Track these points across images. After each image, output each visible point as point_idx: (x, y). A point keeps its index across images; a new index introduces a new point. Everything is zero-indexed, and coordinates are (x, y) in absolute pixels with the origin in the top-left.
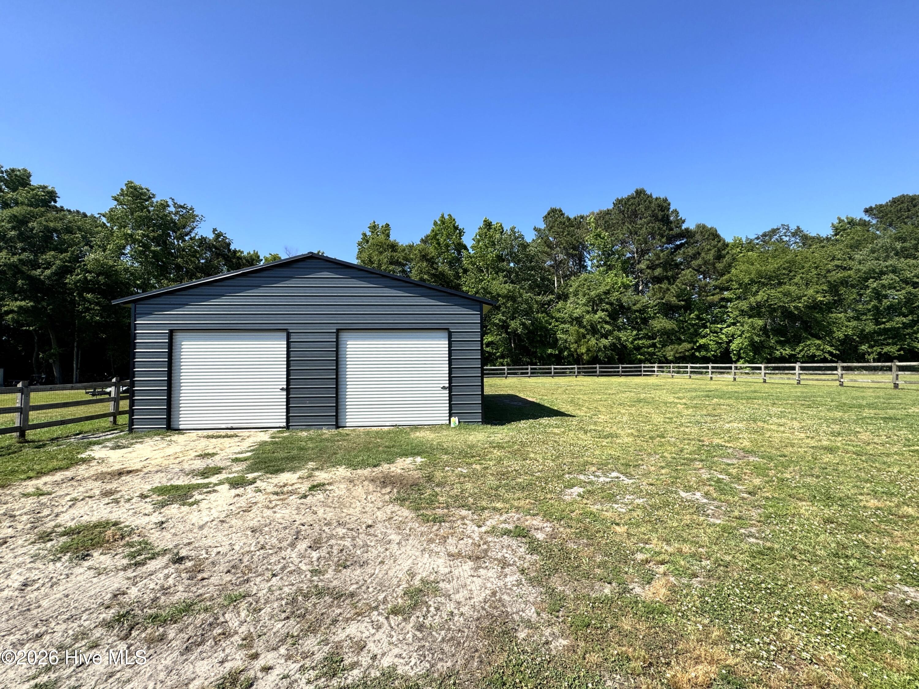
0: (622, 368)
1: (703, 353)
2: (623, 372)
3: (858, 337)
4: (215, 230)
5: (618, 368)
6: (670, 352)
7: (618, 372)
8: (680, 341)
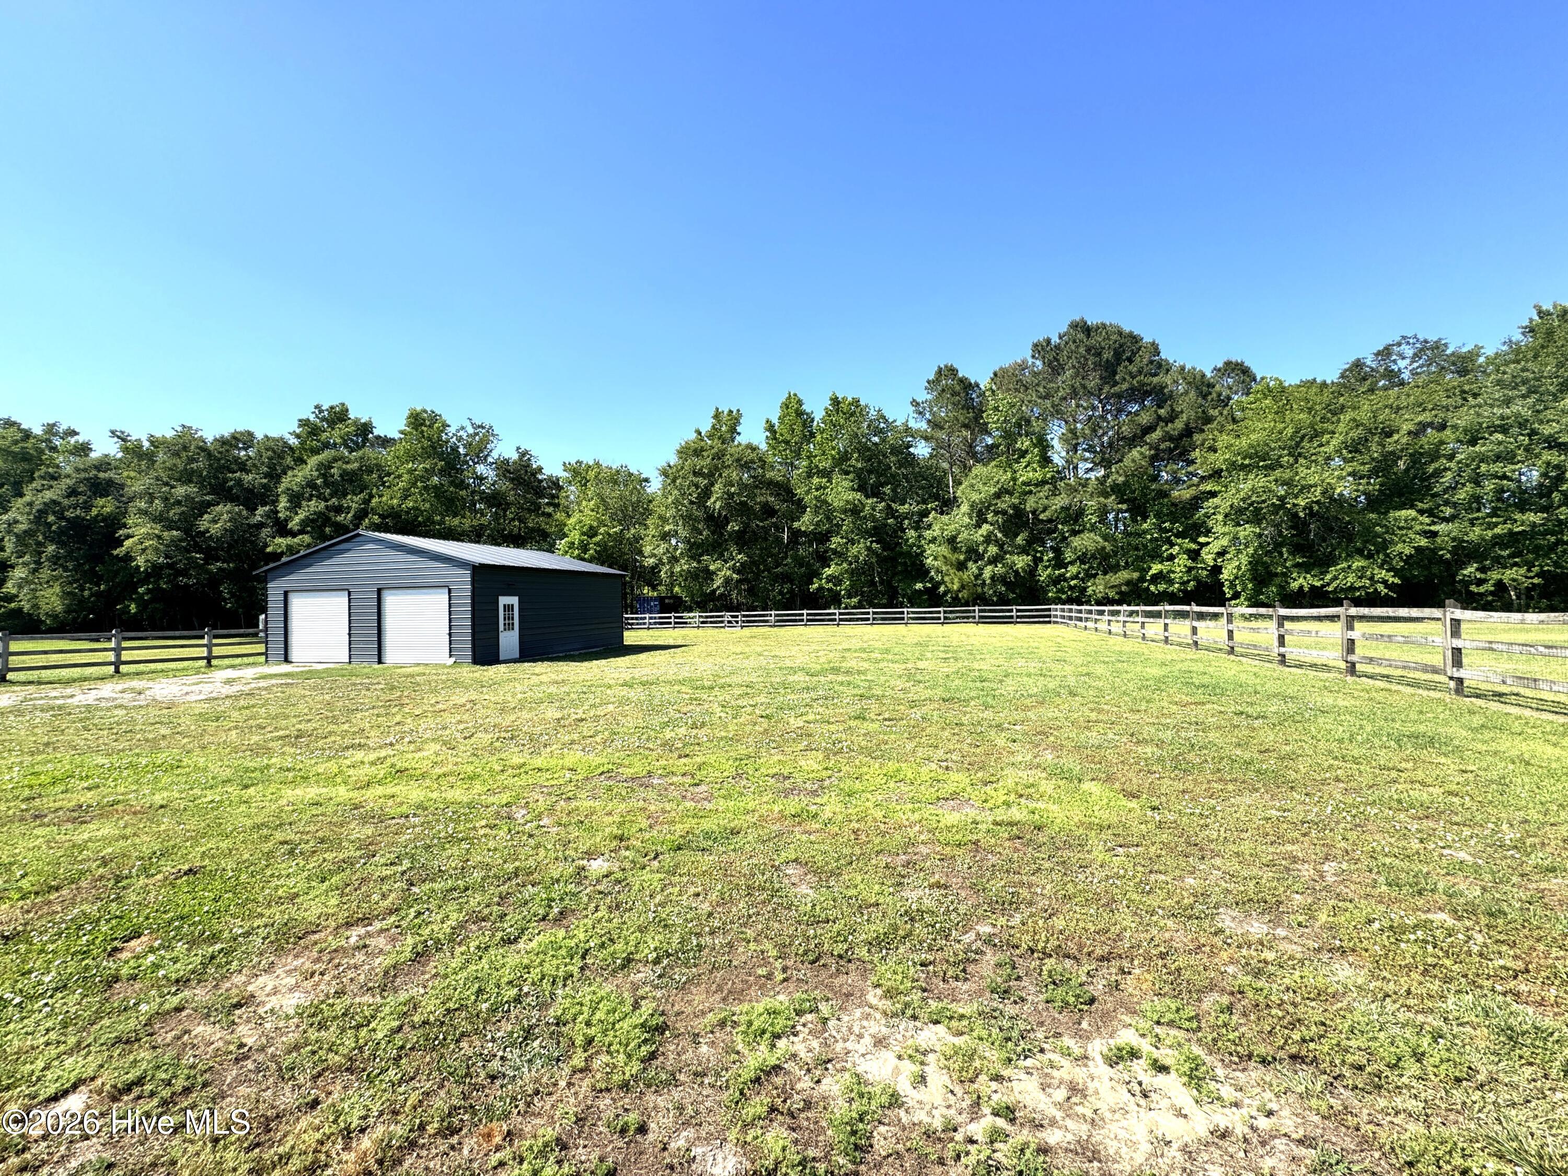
0: (1018, 611)
1: (1162, 587)
2: (1018, 617)
3: (1449, 551)
4: (518, 448)
5: (1011, 611)
6: (1098, 587)
7: (1012, 617)
8: (1115, 568)
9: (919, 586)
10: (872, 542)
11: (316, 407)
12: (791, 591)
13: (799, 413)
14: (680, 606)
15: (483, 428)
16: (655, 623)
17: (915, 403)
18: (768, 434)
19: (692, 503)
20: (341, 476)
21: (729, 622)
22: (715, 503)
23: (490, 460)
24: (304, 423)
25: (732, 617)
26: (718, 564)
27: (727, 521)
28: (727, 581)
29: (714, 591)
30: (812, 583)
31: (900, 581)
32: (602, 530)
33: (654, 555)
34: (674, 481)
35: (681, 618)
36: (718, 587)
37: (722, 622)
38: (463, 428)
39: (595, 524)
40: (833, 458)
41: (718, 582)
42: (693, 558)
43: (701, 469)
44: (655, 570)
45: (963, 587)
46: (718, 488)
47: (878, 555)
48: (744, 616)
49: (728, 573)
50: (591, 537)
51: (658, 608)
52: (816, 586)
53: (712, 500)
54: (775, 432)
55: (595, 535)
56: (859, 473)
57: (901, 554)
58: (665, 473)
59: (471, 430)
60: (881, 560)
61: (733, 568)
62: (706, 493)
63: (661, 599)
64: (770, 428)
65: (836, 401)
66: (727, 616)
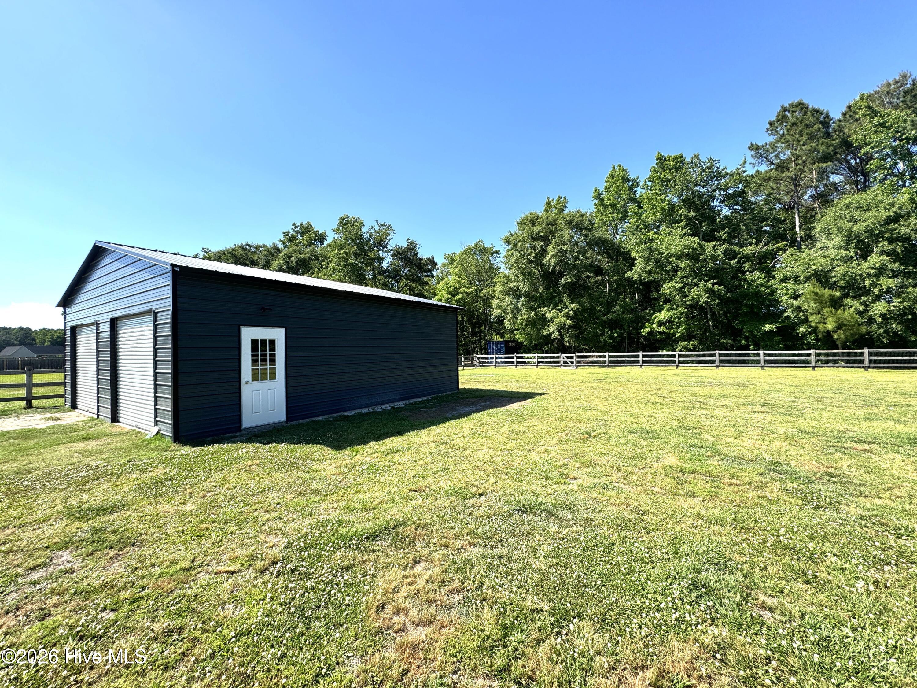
9: (768, 327)
10: (713, 284)
11: (293, 225)
12: (621, 335)
13: (625, 179)
14: (520, 348)
15: (385, 226)
16: (502, 362)
17: (754, 147)
18: (596, 202)
19: (531, 262)
20: (296, 262)
21: (565, 362)
22: (550, 260)
23: (389, 247)
24: (286, 234)
25: (567, 357)
26: (553, 313)
27: (561, 275)
28: (561, 328)
29: (550, 335)
30: (644, 327)
31: (743, 323)
32: (461, 290)
33: (500, 307)
34: (515, 245)
35: (522, 358)
36: (554, 332)
37: (558, 362)
38: (372, 228)
39: (457, 286)
40: (663, 210)
41: (552, 328)
42: (532, 309)
43: (538, 234)
44: (500, 320)
45: (839, 326)
46: (552, 250)
47: (720, 297)
48: (579, 357)
49: (563, 319)
50: (454, 296)
51: (503, 350)
52: (647, 330)
53: (548, 258)
54: (602, 200)
55: (458, 294)
56: (690, 222)
57: (746, 295)
58: (508, 242)
59: (377, 228)
60: (724, 302)
61: (568, 316)
62: (544, 252)
63: (506, 343)
64: (598, 196)
65: (661, 160)
66: (563, 357)
